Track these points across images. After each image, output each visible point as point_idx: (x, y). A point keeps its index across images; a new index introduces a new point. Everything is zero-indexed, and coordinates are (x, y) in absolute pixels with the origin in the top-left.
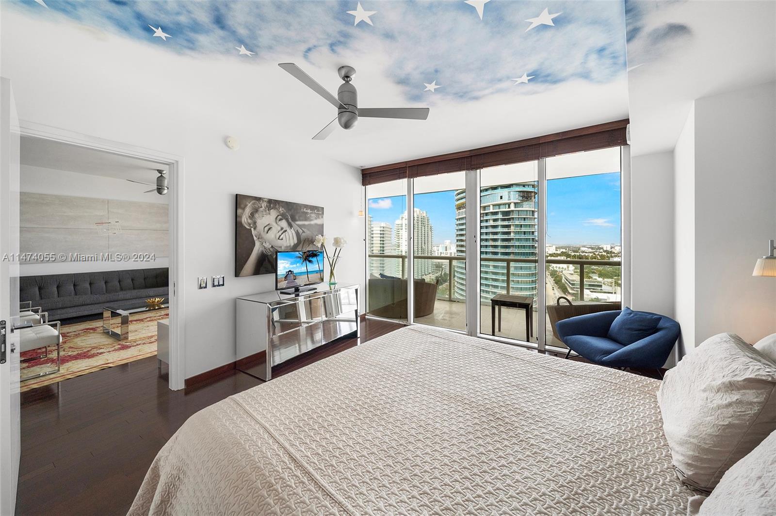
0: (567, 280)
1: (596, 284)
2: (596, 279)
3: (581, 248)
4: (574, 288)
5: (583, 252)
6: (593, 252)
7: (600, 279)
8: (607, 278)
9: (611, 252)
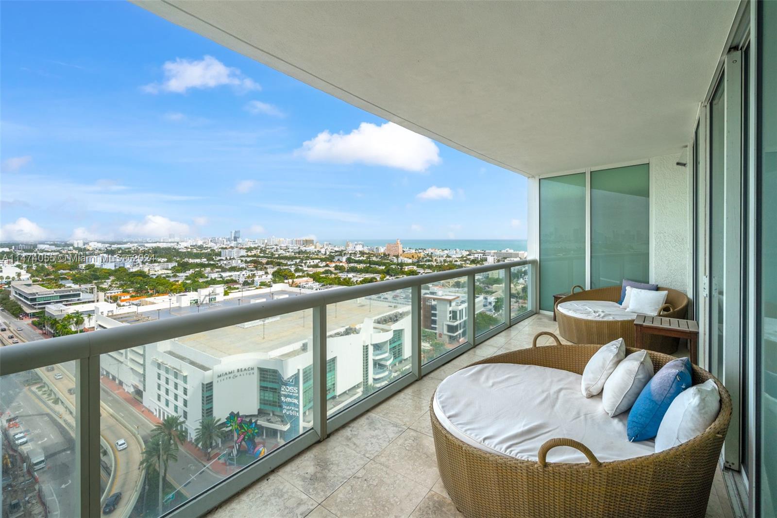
0: (20, 295)
1: (72, 293)
2: (70, 287)
3: (38, 246)
4: (35, 305)
5: (42, 251)
6: (58, 251)
7: (77, 287)
8: (85, 283)
9: (85, 250)
